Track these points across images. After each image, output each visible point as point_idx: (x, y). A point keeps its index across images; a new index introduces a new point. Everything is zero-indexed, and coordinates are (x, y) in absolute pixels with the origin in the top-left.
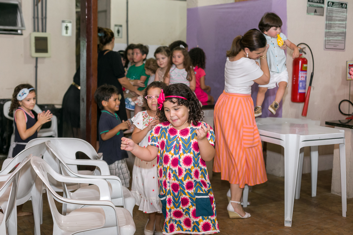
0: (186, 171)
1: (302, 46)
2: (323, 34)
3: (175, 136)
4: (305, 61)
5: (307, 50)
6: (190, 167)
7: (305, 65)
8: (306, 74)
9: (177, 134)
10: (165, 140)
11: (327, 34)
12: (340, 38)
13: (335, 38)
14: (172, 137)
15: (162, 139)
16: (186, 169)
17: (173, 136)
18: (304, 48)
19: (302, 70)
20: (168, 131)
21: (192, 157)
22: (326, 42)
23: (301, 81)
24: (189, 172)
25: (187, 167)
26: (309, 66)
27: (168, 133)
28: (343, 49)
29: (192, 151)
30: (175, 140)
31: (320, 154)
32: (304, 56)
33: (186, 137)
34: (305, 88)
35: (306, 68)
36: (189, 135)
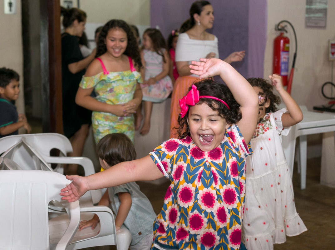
0: (229, 213)
1: (283, 24)
2: (304, 11)
3: (201, 159)
4: (287, 41)
5: (289, 28)
6: (235, 206)
7: (287, 45)
8: (288, 55)
9: (204, 157)
10: (185, 165)
11: (309, 11)
12: (320, 15)
13: (317, 15)
14: (197, 160)
15: (178, 163)
16: (229, 210)
17: (199, 160)
18: (286, 26)
19: (284, 51)
20: (190, 152)
21: (234, 190)
22: (308, 20)
23: (284, 63)
24: (234, 214)
25: (230, 207)
26: (292, 46)
27: (190, 155)
28: (324, 27)
29: (232, 180)
30: (202, 164)
31: (309, 145)
32: (286, 35)
33: (220, 161)
34: (287, 70)
35: (288, 48)
36: (223, 156)
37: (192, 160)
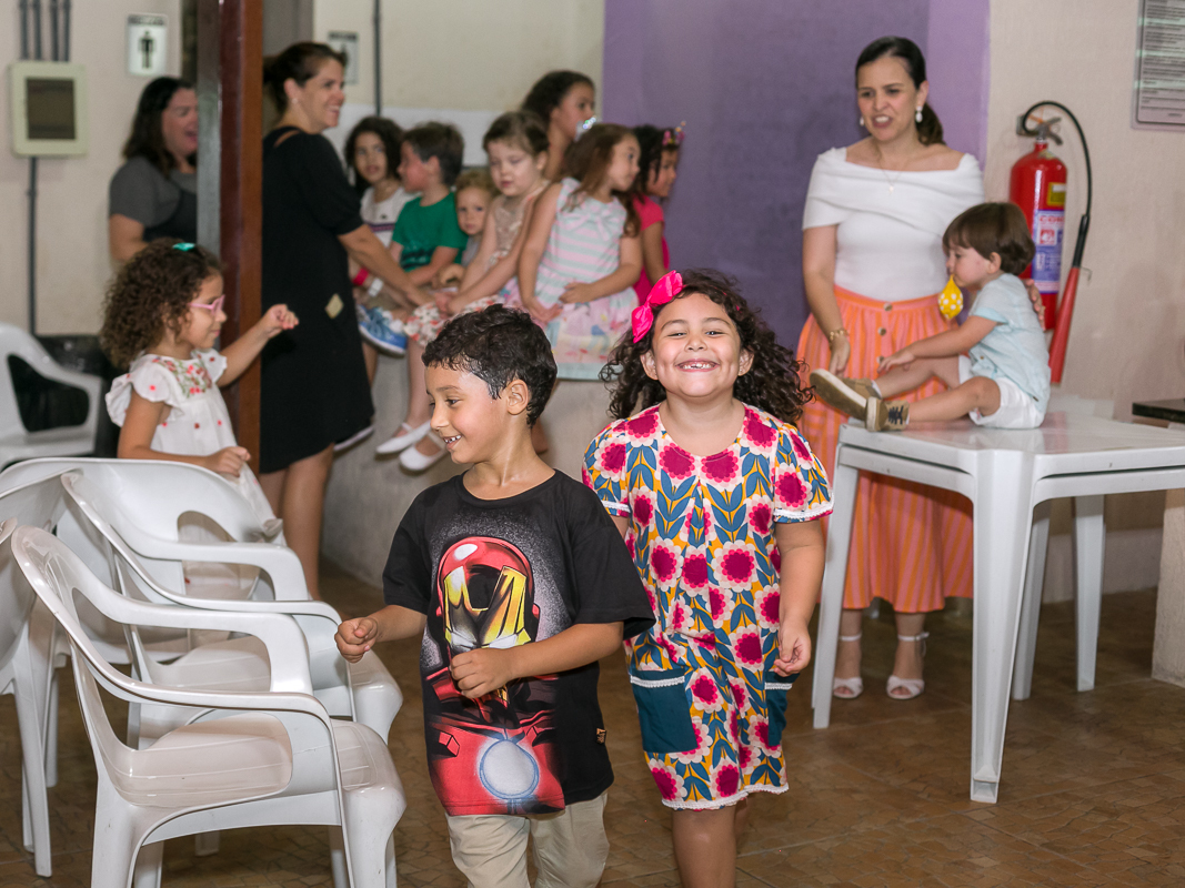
0: (734, 599)
1: (1047, 114)
2: (1131, 68)
3: (686, 478)
4: (1056, 173)
5: (1065, 129)
6: (747, 586)
7: (1057, 187)
8: (1061, 220)
9: (693, 473)
11: (1145, 68)
14: (676, 482)
16: (735, 594)
17: (682, 481)
18: (1056, 120)
19: (1045, 207)
21: (752, 554)
22: (1142, 99)
23: (1046, 249)
24: (745, 602)
25: (739, 587)
26: (1074, 189)
29: (750, 534)
30: (690, 493)
32: (1053, 151)
33: (726, 487)
34: (1055, 277)
35: (1062, 196)
36: (739, 479)
37: (666, 482)
